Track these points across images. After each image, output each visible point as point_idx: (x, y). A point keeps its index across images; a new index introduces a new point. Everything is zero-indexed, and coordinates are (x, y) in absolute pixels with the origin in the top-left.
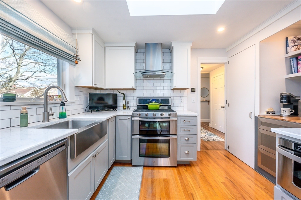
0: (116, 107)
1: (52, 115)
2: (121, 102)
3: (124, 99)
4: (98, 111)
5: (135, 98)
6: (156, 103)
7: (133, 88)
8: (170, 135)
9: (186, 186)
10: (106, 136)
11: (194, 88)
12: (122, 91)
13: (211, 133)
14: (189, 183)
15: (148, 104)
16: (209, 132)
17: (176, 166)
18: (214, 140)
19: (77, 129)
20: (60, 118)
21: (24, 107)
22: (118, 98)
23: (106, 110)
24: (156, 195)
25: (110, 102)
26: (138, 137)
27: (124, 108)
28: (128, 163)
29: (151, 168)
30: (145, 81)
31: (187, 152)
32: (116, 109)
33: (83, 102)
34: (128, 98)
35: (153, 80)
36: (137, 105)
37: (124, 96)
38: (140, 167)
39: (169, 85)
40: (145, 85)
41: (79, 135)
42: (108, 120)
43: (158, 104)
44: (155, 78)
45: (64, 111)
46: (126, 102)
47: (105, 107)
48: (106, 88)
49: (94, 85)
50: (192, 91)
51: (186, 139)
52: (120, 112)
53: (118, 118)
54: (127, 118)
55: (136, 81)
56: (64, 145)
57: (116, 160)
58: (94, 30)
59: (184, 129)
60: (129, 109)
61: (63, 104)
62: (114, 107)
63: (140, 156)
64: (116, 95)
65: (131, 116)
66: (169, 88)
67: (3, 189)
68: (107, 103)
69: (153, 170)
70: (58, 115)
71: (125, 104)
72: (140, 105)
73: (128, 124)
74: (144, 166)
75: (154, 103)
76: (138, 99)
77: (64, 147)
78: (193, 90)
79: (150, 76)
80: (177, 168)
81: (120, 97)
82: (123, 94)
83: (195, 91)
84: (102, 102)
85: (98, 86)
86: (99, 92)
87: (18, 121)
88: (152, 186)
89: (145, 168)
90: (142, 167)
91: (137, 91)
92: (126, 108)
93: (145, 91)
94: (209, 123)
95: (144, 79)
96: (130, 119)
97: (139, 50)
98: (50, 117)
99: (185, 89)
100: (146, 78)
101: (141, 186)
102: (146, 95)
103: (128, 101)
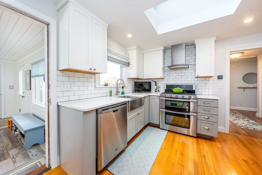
0: (151, 90)
1: (119, 92)
2: (153, 87)
3: (156, 85)
4: (139, 92)
5: (164, 84)
6: (180, 88)
7: (162, 78)
8: (190, 113)
9: (201, 150)
10: (144, 106)
11: (221, 76)
12: (154, 80)
13: (254, 122)
14: (205, 150)
15: (173, 89)
16: (251, 121)
17: (196, 137)
18: (256, 129)
19: (130, 99)
20: (122, 94)
21: (111, 88)
22: (152, 85)
23: (144, 92)
24: (174, 147)
25: (147, 87)
26: (164, 110)
27: (156, 91)
28: (158, 126)
29: (174, 133)
30: (172, 72)
31: (207, 128)
32: (150, 92)
33: (131, 87)
34: (159, 85)
35: (178, 72)
36: (165, 90)
37: (156, 83)
38: (166, 131)
39: (194, 74)
40: (171, 75)
41: (131, 101)
42: (145, 97)
43: (182, 89)
44: (180, 70)
45: (123, 91)
46: (157, 87)
47: (143, 90)
48: (144, 78)
49: (137, 77)
50: (218, 79)
51: (206, 117)
52: (153, 93)
53: (151, 97)
54: (157, 97)
55: (165, 73)
56: (126, 104)
57: (149, 123)
58: (137, 46)
59: (204, 109)
60: (159, 92)
61: (123, 88)
62: (149, 90)
63: (165, 123)
64: (151, 82)
65: (159, 96)
66: (194, 77)
67: (112, 112)
68: (145, 88)
69: (175, 135)
70: (121, 93)
71: (157, 88)
72: (168, 90)
73: (158, 101)
74: (169, 131)
75: (178, 88)
76: (166, 85)
77: (126, 105)
78: (220, 77)
79: (176, 69)
80: (197, 139)
81: (153, 84)
82: (155, 82)
83: (222, 79)
84: (142, 87)
85: (139, 78)
86: (140, 81)
87: (109, 94)
88: (172, 142)
89: (169, 132)
90: (167, 131)
91: (165, 80)
92: (157, 91)
93: (171, 80)
94: (256, 112)
95: (171, 70)
96: (159, 98)
97: (167, 51)
98: (119, 93)
99: (211, 77)
100: (173, 70)
101: (165, 140)
102: (172, 82)
103: (158, 86)
